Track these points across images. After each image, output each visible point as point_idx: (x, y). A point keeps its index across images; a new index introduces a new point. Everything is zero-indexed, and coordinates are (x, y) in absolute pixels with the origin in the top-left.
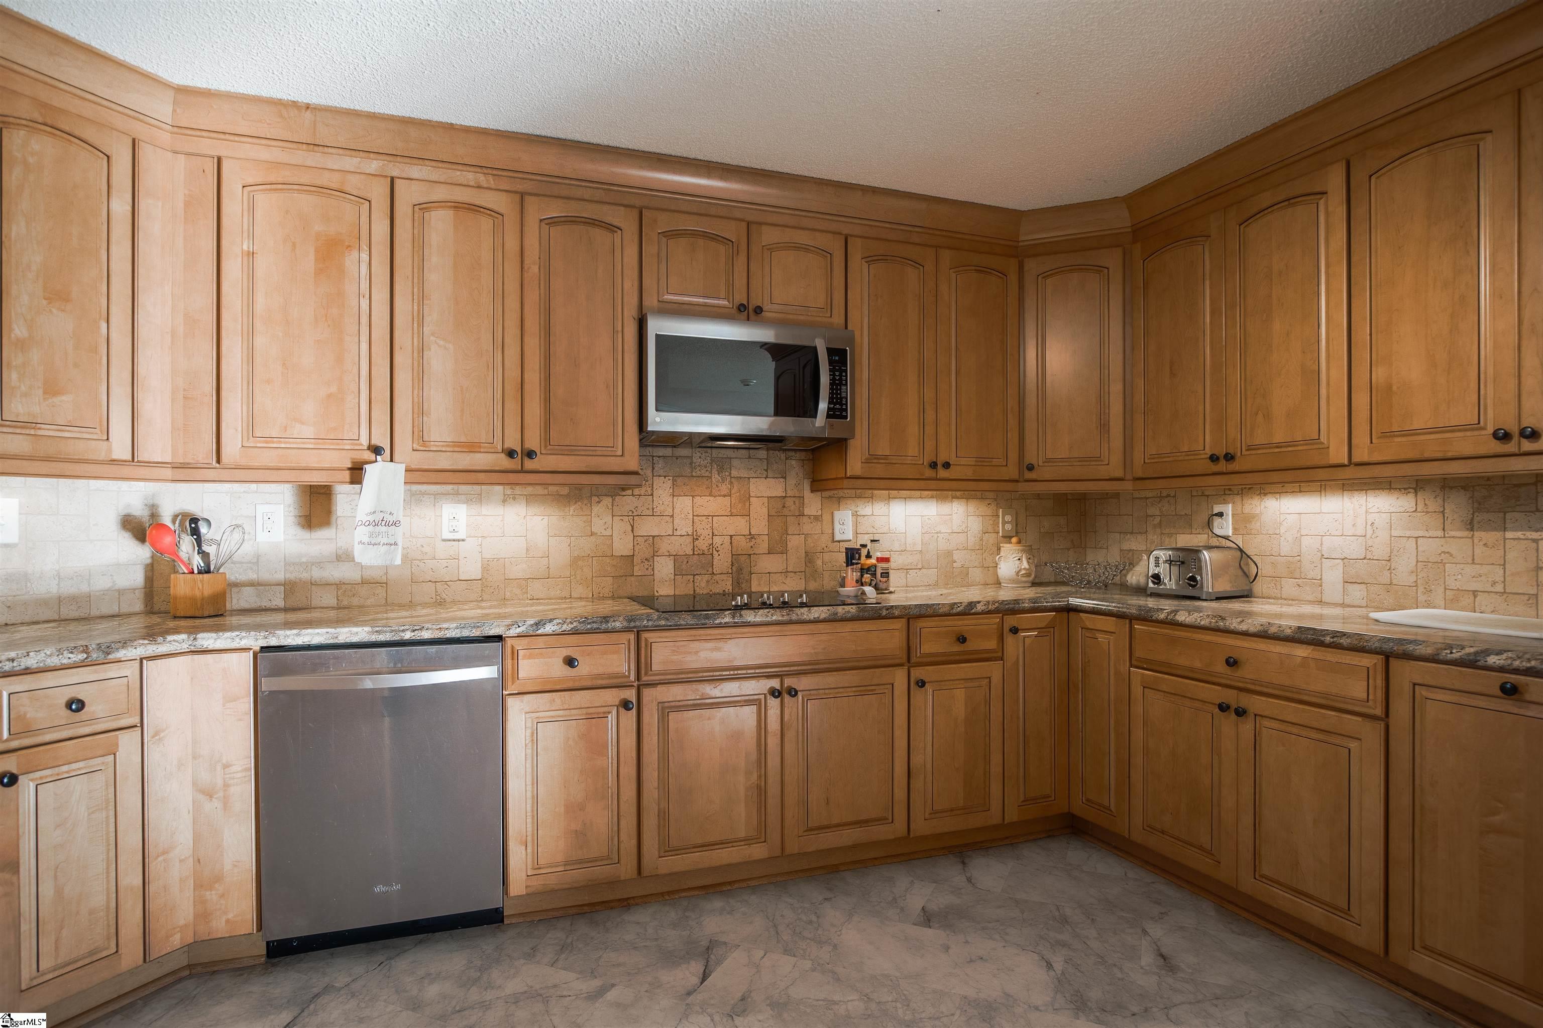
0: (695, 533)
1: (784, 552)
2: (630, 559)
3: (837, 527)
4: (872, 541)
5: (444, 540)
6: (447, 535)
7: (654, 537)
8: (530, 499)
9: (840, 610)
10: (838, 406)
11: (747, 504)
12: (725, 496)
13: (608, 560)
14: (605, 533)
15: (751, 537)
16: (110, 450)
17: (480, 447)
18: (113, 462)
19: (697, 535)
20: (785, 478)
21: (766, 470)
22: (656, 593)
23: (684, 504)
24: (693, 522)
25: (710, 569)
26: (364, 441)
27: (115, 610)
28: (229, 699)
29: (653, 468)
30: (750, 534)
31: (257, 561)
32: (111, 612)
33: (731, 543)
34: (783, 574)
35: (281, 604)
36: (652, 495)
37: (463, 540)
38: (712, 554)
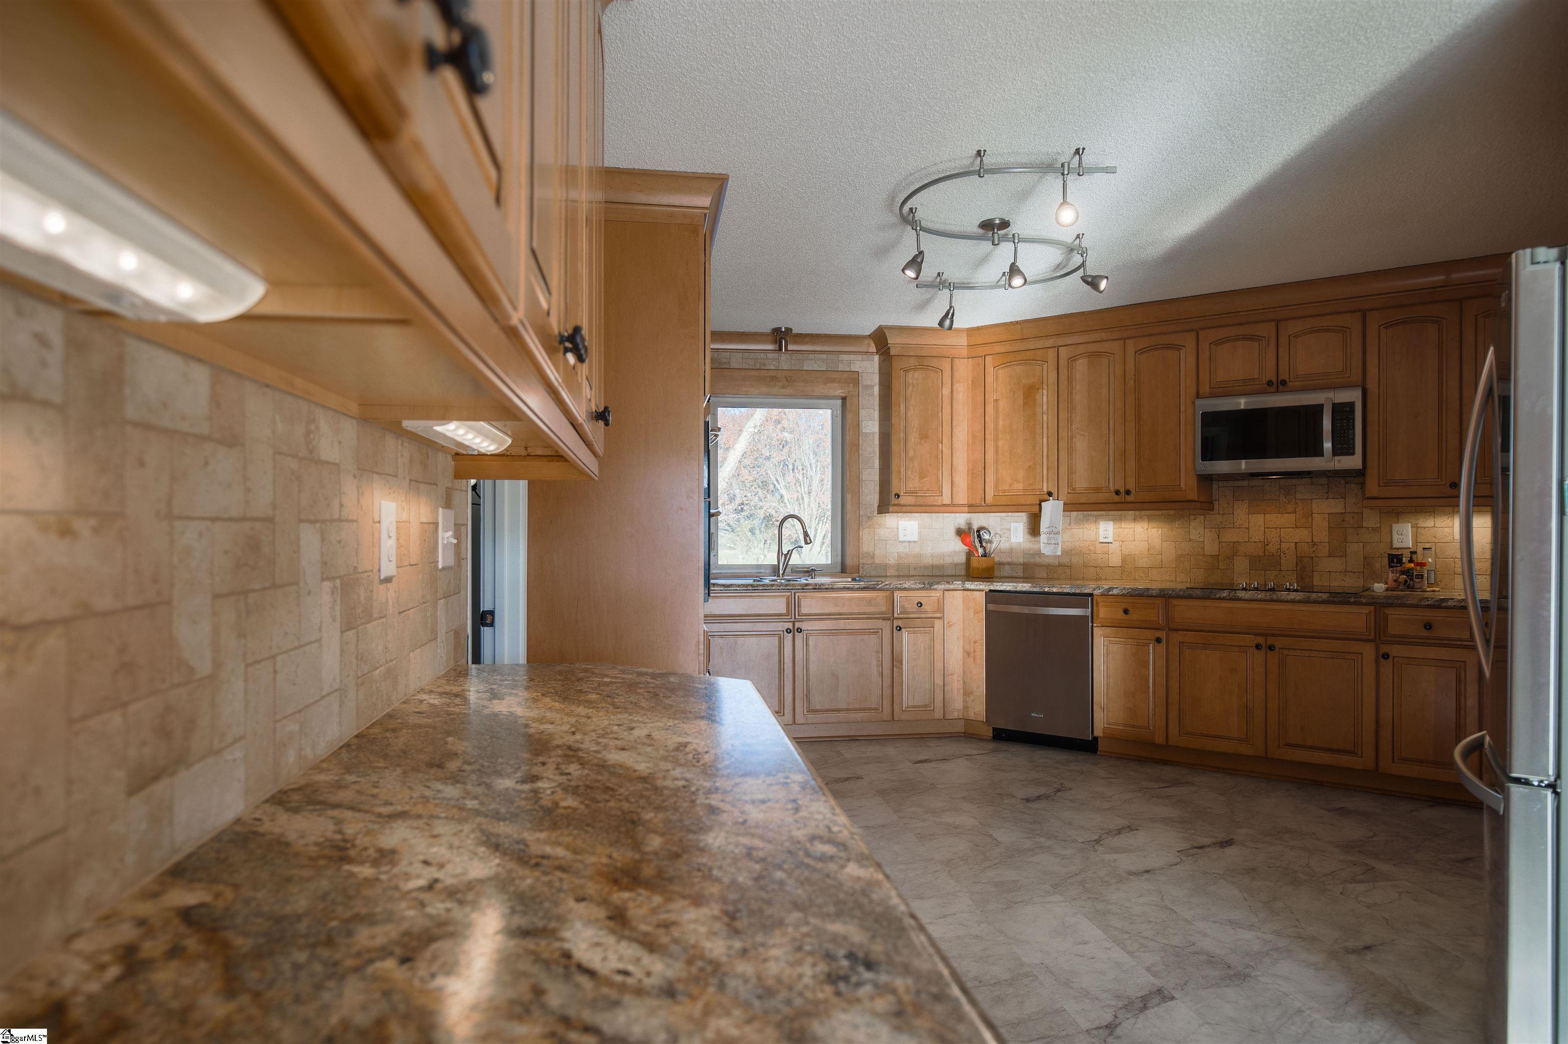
0: (1266, 540)
1: (1345, 555)
2: (1216, 557)
3: (1395, 537)
4: (1424, 548)
5: (1101, 543)
6: (1102, 540)
7: (1234, 542)
8: (1150, 519)
9: (1314, 596)
10: (1345, 446)
11: (1310, 519)
12: (1290, 513)
13: (1201, 557)
14: (1199, 540)
15: (1314, 544)
16: (942, 500)
17: (1102, 489)
18: (944, 505)
19: (1267, 542)
20: (1345, 498)
21: (1327, 493)
22: (1235, 581)
23: (1258, 520)
24: (1265, 532)
25: (1278, 566)
26: (1045, 490)
27: (954, 573)
28: (976, 612)
29: (1234, 495)
30: (1313, 541)
31: (1011, 551)
32: (952, 574)
33: (1296, 548)
34: (1342, 574)
35: (1022, 575)
36: (1233, 513)
37: (1111, 543)
38: (1280, 556)
